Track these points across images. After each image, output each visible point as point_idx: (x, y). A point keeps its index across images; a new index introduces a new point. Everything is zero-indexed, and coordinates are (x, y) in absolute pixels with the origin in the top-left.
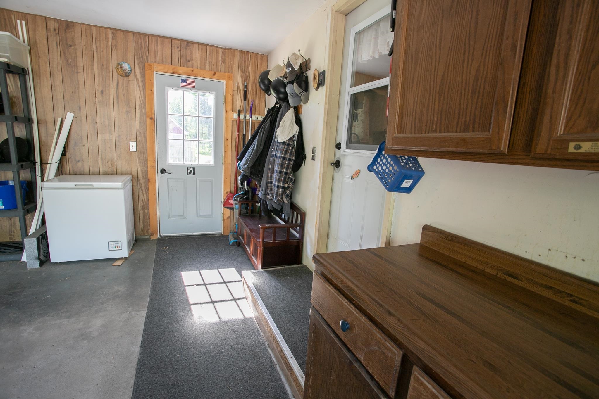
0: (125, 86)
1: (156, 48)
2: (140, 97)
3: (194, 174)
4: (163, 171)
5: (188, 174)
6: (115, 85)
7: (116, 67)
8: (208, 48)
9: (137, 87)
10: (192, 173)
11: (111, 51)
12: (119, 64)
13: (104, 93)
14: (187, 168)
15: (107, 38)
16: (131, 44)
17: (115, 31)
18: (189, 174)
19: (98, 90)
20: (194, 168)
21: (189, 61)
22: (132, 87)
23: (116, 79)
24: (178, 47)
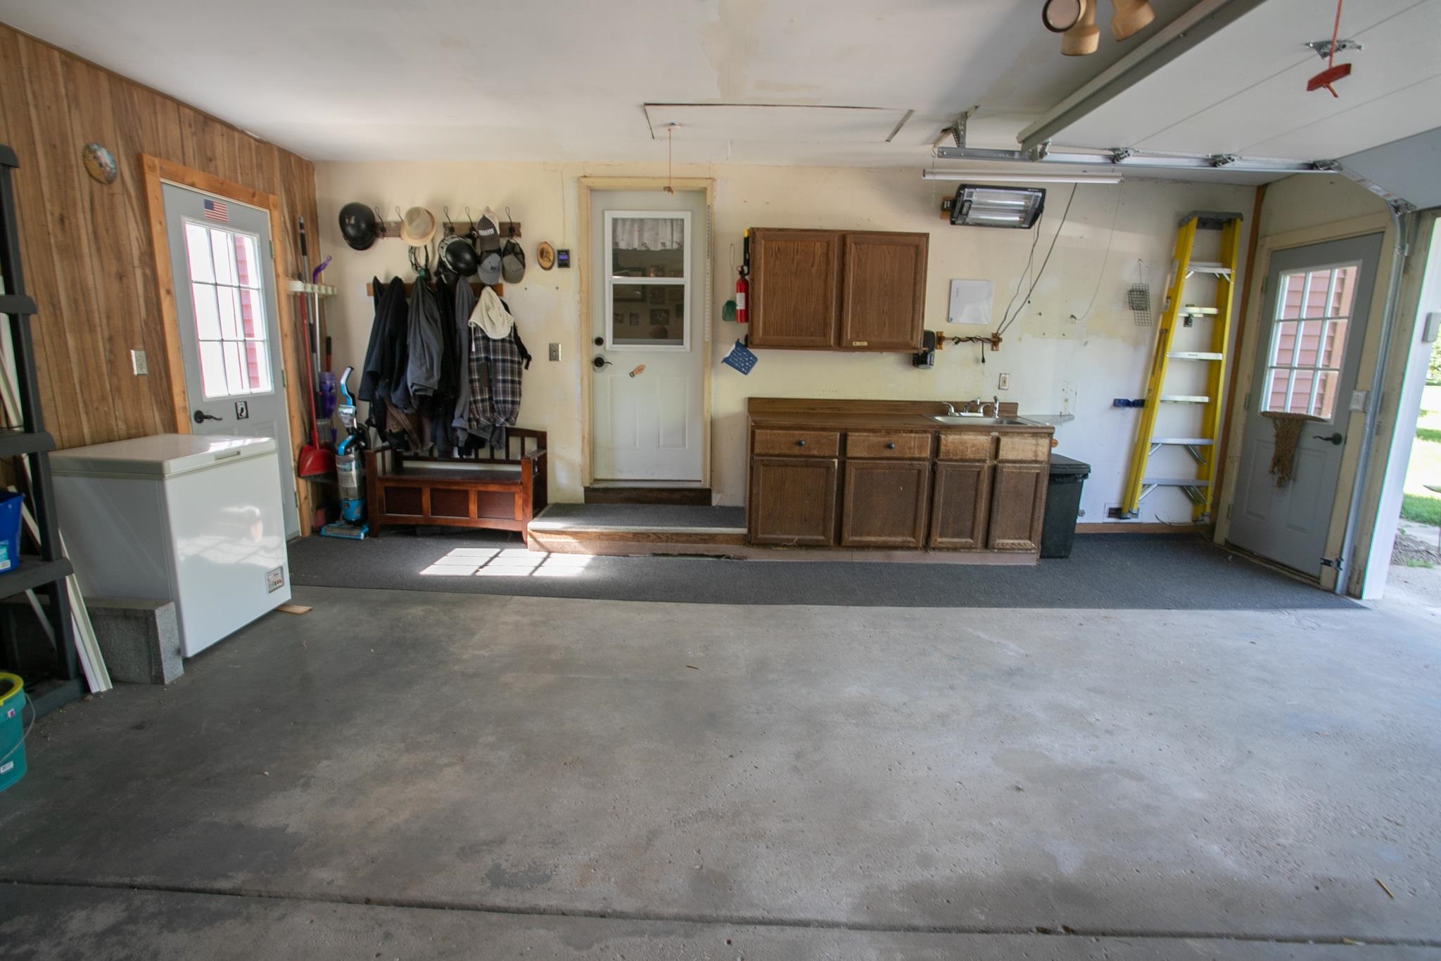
0: (106, 207)
1: (153, 121)
2: (139, 237)
3: (247, 417)
4: (200, 417)
5: (238, 418)
6: (87, 205)
7: (84, 156)
8: (236, 135)
9: (130, 214)
10: (244, 414)
11: (66, 109)
12: (88, 147)
13: (66, 221)
14: (236, 404)
15: (54, 74)
16: (107, 102)
17: (71, 59)
18: (240, 417)
19: (52, 214)
20: (246, 403)
21: (210, 160)
22: (120, 211)
23: (87, 186)
24: (190, 125)
